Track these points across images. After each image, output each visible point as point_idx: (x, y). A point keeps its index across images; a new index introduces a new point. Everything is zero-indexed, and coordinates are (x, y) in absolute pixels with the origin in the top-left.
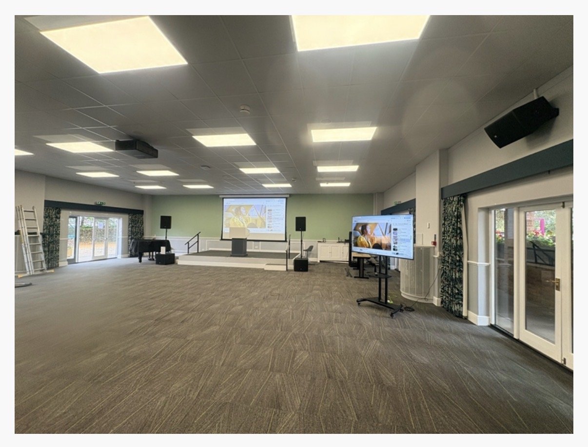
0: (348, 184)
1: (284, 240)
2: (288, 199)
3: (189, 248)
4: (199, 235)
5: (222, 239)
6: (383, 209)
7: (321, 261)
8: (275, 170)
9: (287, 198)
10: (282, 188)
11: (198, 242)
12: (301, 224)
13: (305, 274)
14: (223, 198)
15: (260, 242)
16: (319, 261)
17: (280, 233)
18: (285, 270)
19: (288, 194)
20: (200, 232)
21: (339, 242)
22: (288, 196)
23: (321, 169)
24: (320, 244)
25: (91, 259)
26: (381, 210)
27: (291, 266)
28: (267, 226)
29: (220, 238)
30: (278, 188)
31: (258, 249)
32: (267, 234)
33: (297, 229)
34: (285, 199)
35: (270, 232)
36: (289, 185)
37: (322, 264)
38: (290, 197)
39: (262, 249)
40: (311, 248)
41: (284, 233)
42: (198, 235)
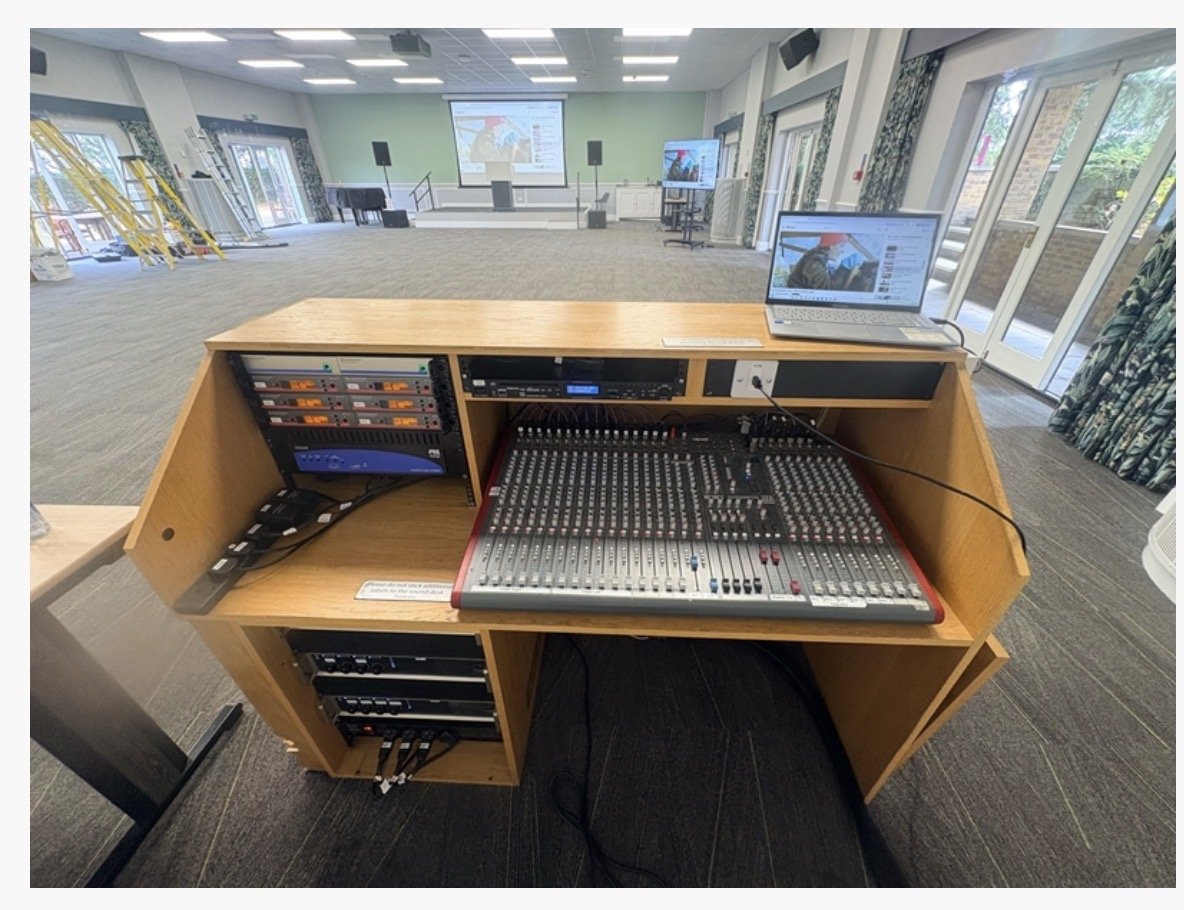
0: (665, 78)
1: (563, 183)
2: (567, 104)
3: (417, 202)
4: (430, 176)
5: (461, 186)
6: (717, 123)
7: (621, 219)
8: (562, 61)
9: (563, 101)
10: (560, 84)
11: (430, 190)
12: (595, 153)
13: (603, 231)
14: (450, 101)
15: (525, 190)
16: (617, 219)
17: (556, 171)
18: (576, 227)
19: (565, 92)
20: (430, 173)
21: (649, 185)
22: (565, 96)
23: (627, 60)
24: (619, 191)
25: (273, 224)
26: (714, 125)
27: (584, 223)
28: (533, 159)
29: (458, 184)
30: (553, 84)
31: (523, 201)
32: (532, 174)
33: (590, 163)
34: (560, 103)
35: (540, 170)
36: (573, 79)
37: (623, 223)
38: (569, 99)
39: (529, 202)
40: (607, 196)
41: (563, 171)
42: (427, 177)
